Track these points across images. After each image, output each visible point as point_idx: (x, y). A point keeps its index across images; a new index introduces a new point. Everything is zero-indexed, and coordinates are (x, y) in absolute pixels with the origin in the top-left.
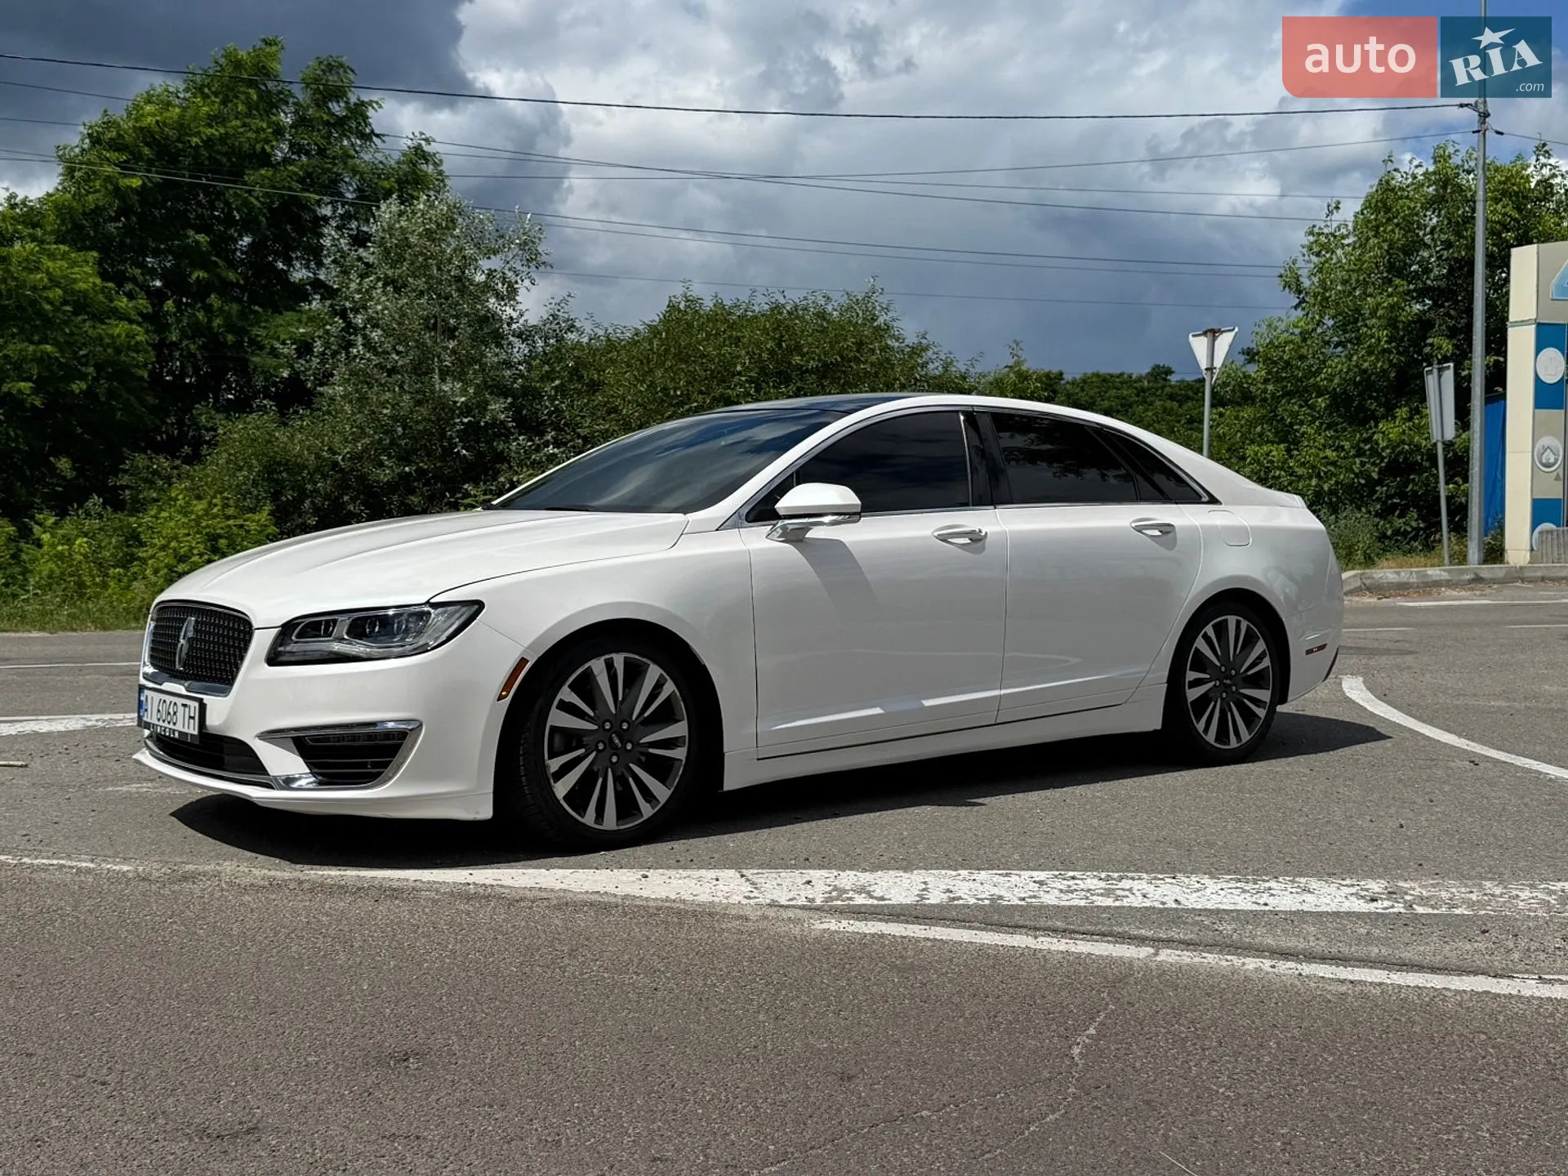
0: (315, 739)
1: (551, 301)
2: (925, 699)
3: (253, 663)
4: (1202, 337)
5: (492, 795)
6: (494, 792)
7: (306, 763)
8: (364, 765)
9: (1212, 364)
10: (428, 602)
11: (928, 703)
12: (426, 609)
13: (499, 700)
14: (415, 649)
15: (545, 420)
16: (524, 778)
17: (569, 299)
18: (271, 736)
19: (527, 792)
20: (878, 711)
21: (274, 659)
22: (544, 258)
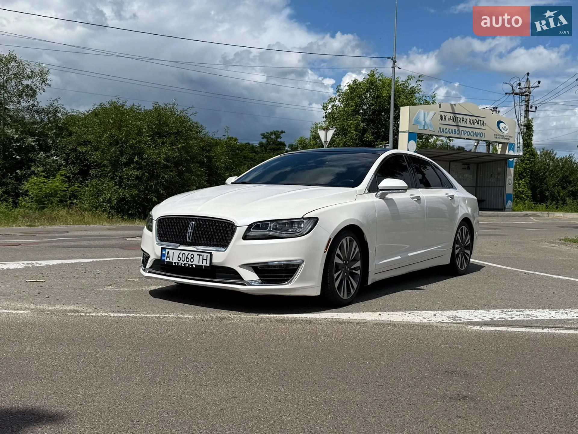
0: (261, 267)
1: (50, 99)
2: (409, 253)
3: (237, 239)
4: (323, 131)
5: (320, 287)
6: (321, 286)
7: (258, 276)
8: (281, 276)
9: (326, 140)
10: (303, 218)
11: (410, 255)
12: (302, 220)
13: (324, 253)
14: (299, 235)
15: (51, 146)
16: (328, 281)
17: (58, 99)
18: (244, 266)
19: (329, 286)
20: (399, 257)
21: (245, 238)
22: (48, 82)
